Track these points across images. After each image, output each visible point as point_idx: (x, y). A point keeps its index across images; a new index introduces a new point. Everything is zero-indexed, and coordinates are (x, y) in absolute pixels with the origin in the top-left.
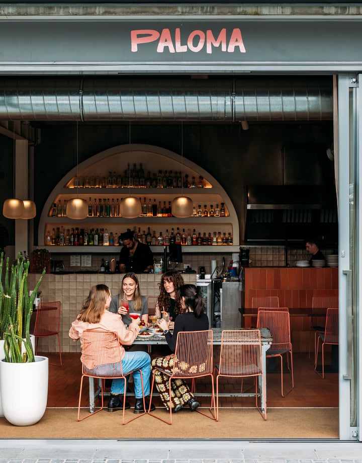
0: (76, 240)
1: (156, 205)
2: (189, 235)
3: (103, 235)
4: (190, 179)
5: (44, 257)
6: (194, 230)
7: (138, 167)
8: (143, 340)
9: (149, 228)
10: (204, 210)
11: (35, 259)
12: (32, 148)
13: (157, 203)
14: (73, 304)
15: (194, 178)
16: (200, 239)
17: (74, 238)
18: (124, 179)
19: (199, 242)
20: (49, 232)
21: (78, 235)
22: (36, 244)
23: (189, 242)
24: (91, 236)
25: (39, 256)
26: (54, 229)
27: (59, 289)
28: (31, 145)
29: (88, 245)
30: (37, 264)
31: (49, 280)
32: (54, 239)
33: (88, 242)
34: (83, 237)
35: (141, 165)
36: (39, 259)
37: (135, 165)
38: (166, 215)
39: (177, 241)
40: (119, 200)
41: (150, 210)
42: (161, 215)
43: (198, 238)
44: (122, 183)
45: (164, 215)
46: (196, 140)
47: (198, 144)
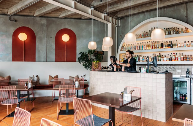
1: (163, 44)
2: (179, 56)
4: (180, 30)
6: (182, 54)
9: (160, 54)
10: (188, 43)
13: (163, 42)
15: (182, 29)
16: (185, 58)
19: (185, 59)
23: (179, 59)
35: (157, 27)
37: (154, 28)
38: (168, 47)
39: (173, 59)
40: (147, 43)
41: (160, 46)
42: (165, 48)
43: (184, 57)
44: (148, 35)
45: (167, 47)
46: (184, 12)
47: (185, 13)
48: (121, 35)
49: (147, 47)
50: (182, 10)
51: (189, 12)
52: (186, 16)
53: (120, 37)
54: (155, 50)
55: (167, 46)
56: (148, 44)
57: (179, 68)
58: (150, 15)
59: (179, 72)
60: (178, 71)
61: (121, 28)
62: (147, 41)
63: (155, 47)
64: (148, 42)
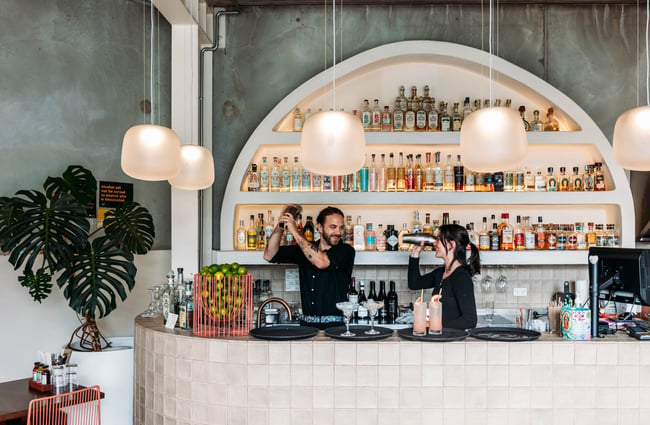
1: (462, 168)
3: (352, 230)
4: (529, 115)
5: (235, 288)
7: (420, 94)
9: (446, 216)
11: (206, 294)
12: (208, 56)
15: (536, 112)
16: (552, 237)
18: (395, 116)
19: (551, 243)
20: (242, 223)
22: (216, 247)
23: (530, 243)
25: (219, 286)
26: (252, 216)
28: (207, 49)
30: (214, 309)
31: (250, 361)
32: (255, 236)
35: (426, 89)
36: (218, 294)
37: (414, 90)
38: (482, 188)
39: (505, 240)
40: (387, 156)
41: (450, 178)
42: (472, 188)
43: (549, 235)
44: (392, 122)
45: (479, 188)
46: (535, 39)
47: (538, 48)
48: (234, 99)
49: (389, 177)
50: (528, 32)
51: (552, 46)
52: (542, 61)
53: (224, 110)
54: (428, 194)
55: (479, 180)
56: (397, 163)
57: (521, 278)
58: (391, 24)
59: (520, 295)
60: (515, 294)
61: (228, 61)
62: (387, 151)
63: (429, 179)
64: (392, 156)
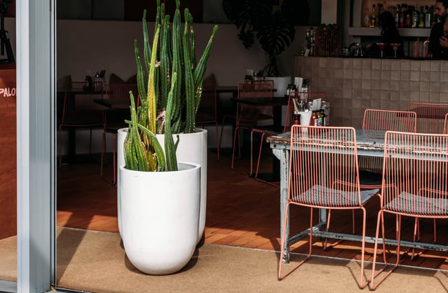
0: (401, 21)
8: (365, 148)
11: (320, 37)
14: (366, 100)
17: (399, 17)
20: (367, 10)
21: (405, 13)
24: (422, 15)
25: (325, 33)
26: (374, 6)
27: (348, 80)
29: (417, 27)
32: (374, 19)
33: (418, 23)
34: (411, 17)
